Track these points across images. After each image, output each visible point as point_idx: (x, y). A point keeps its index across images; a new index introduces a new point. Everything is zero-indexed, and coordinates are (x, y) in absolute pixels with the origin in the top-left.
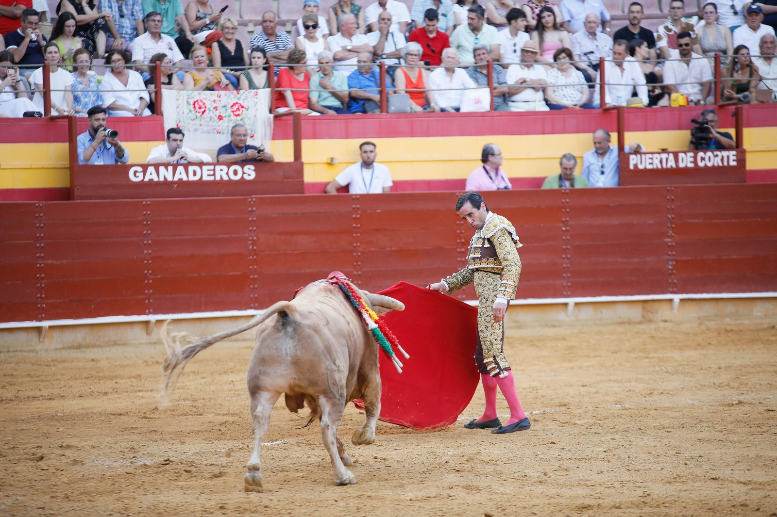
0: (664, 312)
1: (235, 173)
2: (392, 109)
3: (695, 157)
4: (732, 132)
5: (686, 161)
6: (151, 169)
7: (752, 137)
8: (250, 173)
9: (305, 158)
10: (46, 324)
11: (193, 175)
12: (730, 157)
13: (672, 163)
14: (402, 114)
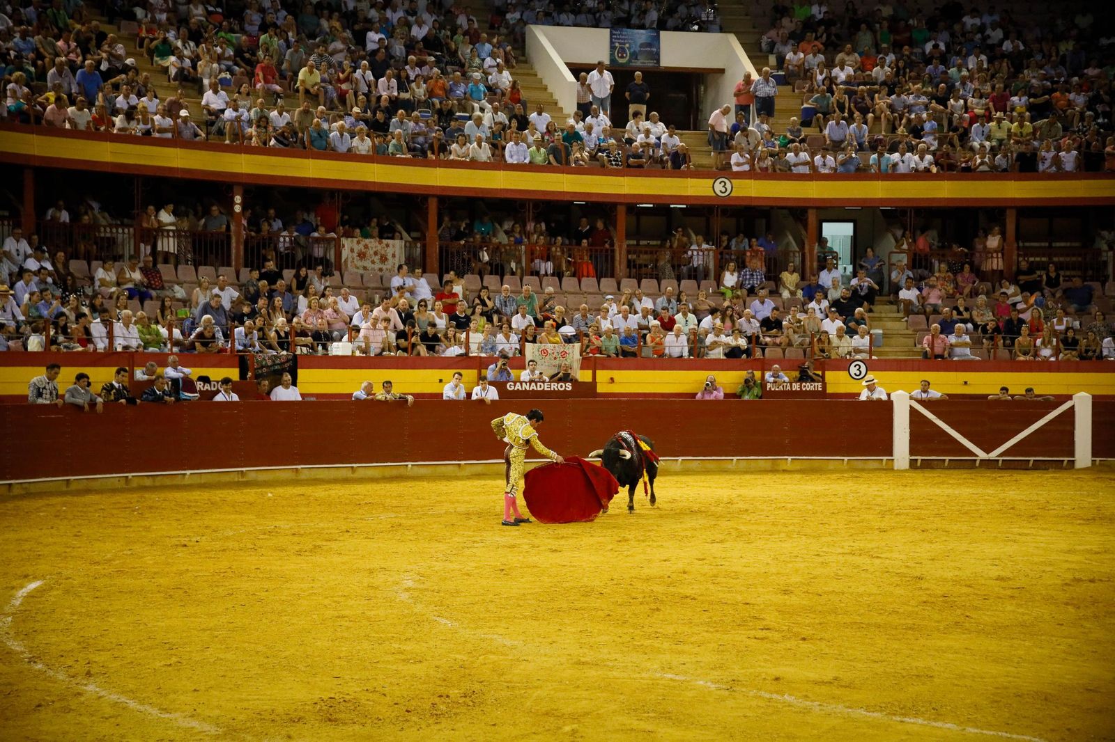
0: (783, 466)
1: (561, 386)
2: (643, 354)
3: (801, 385)
4: (820, 373)
5: (796, 387)
6: (518, 384)
7: (830, 375)
8: (569, 386)
9: (597, 381)
10: (463, 462)
11: (546, 387)
12: (819, 386)
13: (789, 388)
14: (648, 358)
